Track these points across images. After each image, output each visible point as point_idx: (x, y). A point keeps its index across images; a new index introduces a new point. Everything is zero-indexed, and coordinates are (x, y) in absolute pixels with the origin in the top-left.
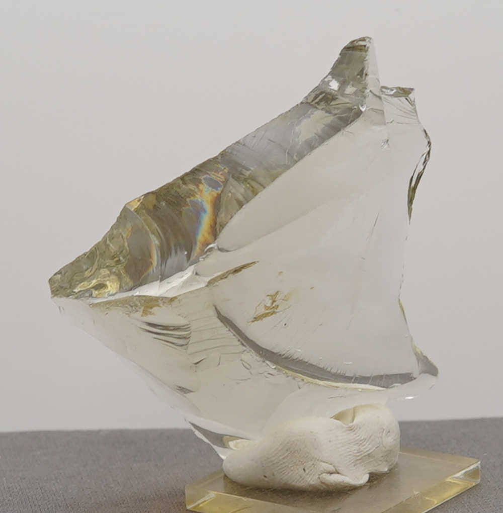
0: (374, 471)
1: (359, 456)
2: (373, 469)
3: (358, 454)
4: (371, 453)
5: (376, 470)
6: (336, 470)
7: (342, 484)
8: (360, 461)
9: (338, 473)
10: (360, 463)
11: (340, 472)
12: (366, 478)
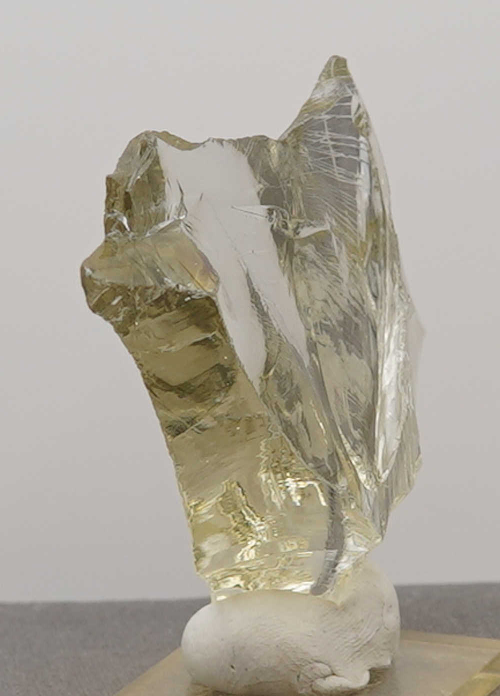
0: (374, 666)
1: (358, 646)
2: (373, 663)
3: (357, 643)
4: (372, 639)
5: (377, 664)
6: (332, 671)
7: (339, 689)
8: (358, 653)
9: (334, 674)
10: (359, 656)
11: (335, 673)
12: (366, 677)
